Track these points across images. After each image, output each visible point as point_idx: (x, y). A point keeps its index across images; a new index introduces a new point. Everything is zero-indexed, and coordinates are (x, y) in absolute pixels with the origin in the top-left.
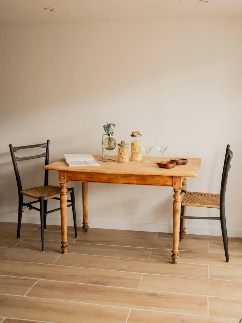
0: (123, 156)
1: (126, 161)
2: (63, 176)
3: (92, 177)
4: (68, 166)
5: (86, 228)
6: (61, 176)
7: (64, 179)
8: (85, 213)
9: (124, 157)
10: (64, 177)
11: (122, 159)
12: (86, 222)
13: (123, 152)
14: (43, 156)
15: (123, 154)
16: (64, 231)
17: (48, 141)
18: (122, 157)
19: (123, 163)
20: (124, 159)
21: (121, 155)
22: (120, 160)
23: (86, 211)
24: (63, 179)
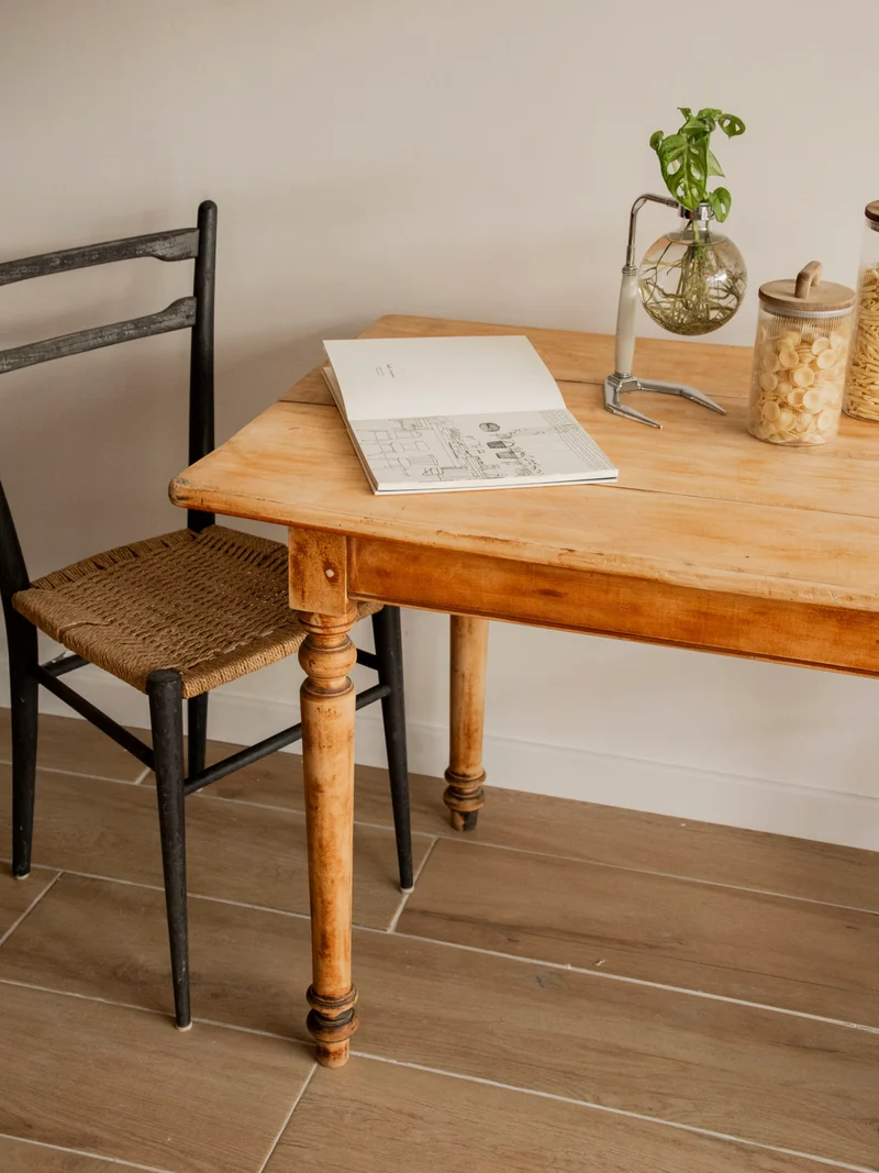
0: (799, 397)
1: (817, 431)
2: (327, 565)
3: (560, 590)
4: (370, 485)
5: (469, 806)
6: (309, 563)
7: (332, 581)
8: (463, 718)
9: (806, 401)
10: (330, 573)
11: (785, 417)
12: (470, 771)
13: (807, 361)
14: (175, 320)
15: (798, 377)
16: (328, 928)
17: (206, 210)
18: (791, 400)
19: (796, 445)
20: (807, 418)
21: (784, 388)
22: (776, 422)
23: (469, 704)
24: (326, 588)
